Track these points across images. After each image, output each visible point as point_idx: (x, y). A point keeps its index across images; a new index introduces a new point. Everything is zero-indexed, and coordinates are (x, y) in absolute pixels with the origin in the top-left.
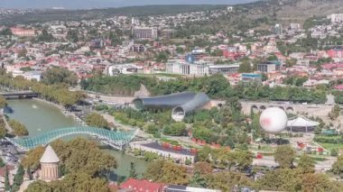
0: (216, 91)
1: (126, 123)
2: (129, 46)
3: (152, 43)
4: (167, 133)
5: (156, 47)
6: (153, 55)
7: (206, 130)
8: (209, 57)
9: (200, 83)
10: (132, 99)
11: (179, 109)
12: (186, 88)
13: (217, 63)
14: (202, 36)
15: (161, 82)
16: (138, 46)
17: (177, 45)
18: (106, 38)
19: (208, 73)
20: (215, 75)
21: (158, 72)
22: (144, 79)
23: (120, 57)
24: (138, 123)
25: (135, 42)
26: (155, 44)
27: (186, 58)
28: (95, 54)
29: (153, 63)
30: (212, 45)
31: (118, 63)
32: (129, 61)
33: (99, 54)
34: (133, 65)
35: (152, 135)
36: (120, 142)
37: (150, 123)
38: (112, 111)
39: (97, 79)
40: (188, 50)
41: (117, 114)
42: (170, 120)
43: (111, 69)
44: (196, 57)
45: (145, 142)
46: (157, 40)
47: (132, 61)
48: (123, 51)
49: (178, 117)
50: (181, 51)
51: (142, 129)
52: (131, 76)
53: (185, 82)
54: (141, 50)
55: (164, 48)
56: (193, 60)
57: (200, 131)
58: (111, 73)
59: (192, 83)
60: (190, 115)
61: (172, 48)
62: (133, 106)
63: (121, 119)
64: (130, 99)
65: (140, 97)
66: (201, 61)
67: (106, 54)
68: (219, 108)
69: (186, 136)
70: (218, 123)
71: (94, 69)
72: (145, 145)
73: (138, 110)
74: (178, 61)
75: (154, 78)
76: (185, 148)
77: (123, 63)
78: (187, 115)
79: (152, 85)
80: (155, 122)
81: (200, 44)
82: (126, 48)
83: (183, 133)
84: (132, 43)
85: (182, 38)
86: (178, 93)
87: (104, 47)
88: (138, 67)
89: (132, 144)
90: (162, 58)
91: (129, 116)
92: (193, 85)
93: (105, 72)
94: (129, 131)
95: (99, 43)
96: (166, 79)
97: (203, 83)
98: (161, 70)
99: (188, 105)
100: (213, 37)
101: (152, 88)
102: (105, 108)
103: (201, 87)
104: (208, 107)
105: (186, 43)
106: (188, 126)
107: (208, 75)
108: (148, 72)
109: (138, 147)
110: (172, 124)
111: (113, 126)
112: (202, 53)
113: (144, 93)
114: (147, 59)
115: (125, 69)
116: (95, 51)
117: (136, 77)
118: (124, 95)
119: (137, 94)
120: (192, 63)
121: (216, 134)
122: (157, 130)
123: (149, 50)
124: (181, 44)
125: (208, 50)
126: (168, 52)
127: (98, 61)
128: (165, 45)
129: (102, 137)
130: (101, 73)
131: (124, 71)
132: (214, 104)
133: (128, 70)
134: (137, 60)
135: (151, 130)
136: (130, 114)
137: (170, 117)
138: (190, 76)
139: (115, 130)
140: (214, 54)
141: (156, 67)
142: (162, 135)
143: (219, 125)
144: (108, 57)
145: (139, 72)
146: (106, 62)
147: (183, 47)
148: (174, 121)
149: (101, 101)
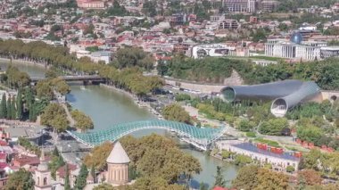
0: (329, 80)
1: (212, 117)
2: (219, 22)
3: (247, 18)
4: (264, 131)
5: (253, 23)
6: (249, 33)
7: (315, 129)
8: (320, 37)
9: (308, 69)
10: (222, 87)
11: (281, 102)
12: (289, 76)
13: (331, 44)
14: (312, 9)
15: (259, 67)
16: (230, 21)
17: (280, 20)
18: (191, 11)
19: (318, 56)
20: (328, 60)
21: (255, 55)
22: (237, 62)
23: (207, 35)
24: (228, 118)
25: (227, 17)
26: (252, 19)
27: (291, 38)
28: (176, 31)
29: (248, 43)
30: (325, 20)
31: (205, 43)
32: (218, 40)
33: (181, 31)
34: (224, 46)
35: (245, 134)
36: (205, 141)
37: (243, 118)
38: (195, 102)
39: (178, 62)
40: (294, 27)
41: (202, 106)
42: (268, 116)
43: (195, 50)
44: (304, 36)
45: (236, 142)
46: (254, 15)
47: (222, 40)
48: (211, 27)
49: (278, 112)
50: (285, 28)
51: (232, 126)
52: (220, 59)
53: (289, 67)
54: (234, 26)
55: (263, 24)
56: (300, 39)
57: (307, 130)
58: (195, 55)
59: (298, 69)
60: (295, 110)
61: (273, 25)
62: (222, 97)
63: (206, 112)
64: (218, 88)
65: (231, 86)
66: (311, 41)
67: (190, 31)
68: (332, 101)
69: (289, 135)
70: (331, 121)
71: (174, 50)
72: (236, 146)
73: (228, 102)
74: (281, 41)
75: (250, 61)
76: (287, 151)
77: (211, 42)
78: (290, 109)
79: (246, 71)
80: (249, 117)
81: (309, 19)
82: (215, 25)
83: (285, 132)
84: (222, 18)
85: (287, 11)
86: (279, 81)
87: (187, 23)
88: (230, 48)
89: (219, 144)
90: (260, 37)
91: (216, 108)
92: (299, 72)
93: (187, 53)
94: (215, 127)
95: (181, 18)
96: (265, 63)
97: (312, 69)
98: (258, 52)
99: (293, 97)
100: (327, 11)
101: (247, 75)
102: (187, 98)
103: (309, 75)
104: (318, 100)
105: (291, 18)
106: (291, 123)
107: (319, 59)
108: (241, 54)
109: (227, 147)
110: (271, 120)
111: (196, 120)
112: (312, 32)
113: (236, 80)
114: (241, 38)
115: (213, 50)
116: (176, 28)
117: (227, 61)
118: (210, 82)
119: (228, 82)
120: (299, 43)
121: (327, 135)
122: (251, 127)
123: (243, 26)
124: (285, 19)
125: (320, 27)
126: (267, 29)
127: (180, 40)
128: (265, 20)
129: (182, 134)
130: (182, 55)
131: (212, 53)
132: (326, 95)
133: (216, 51)
134: (228, 39)
135: (244, 127)
136: (218, 105)
137: (269, 112)
138: (295, 60)
139: (199, 125)
140: (327, 33)
141: (251, 48)
142: (258, 134)
143: (332, 123)
144: (192, 34)
145: (230, 53)
146: (189, 41)
147: (288, 23)
148: (273, 117)
149: (182, 89)
